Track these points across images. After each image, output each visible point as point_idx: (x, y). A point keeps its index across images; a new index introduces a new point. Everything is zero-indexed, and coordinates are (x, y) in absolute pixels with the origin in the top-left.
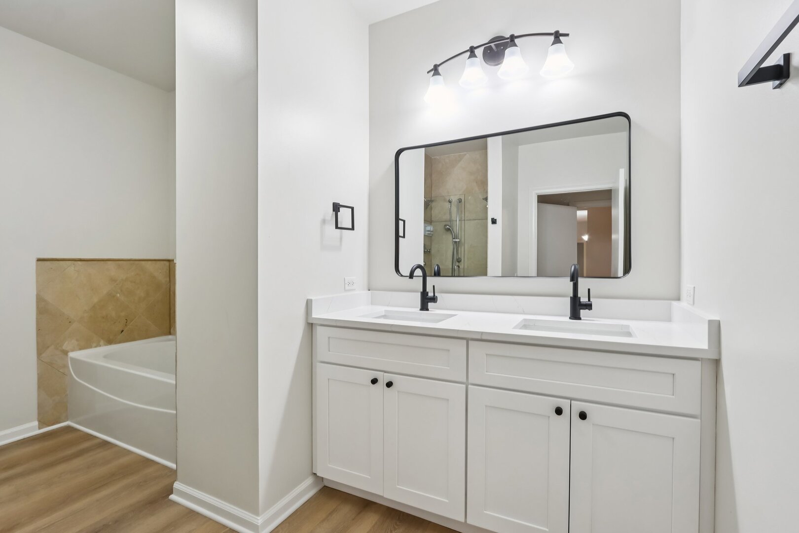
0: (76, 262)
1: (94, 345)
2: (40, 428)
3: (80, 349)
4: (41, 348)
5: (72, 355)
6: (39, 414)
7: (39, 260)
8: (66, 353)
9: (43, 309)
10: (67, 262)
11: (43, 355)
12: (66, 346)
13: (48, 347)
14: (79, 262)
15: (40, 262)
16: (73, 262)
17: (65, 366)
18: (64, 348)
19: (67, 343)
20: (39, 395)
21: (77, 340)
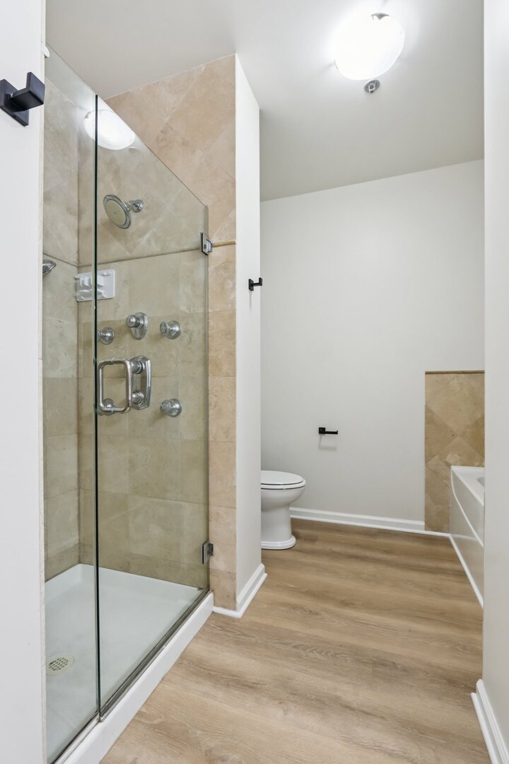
0: (459, 375)
1: (477, 463)
2: (426, 530)
3: (463, 465)
4: (429, 457)
5: (454, 468)
6: (426, 516)
7: (427, 373)
8: (449, 465)
9: (430, 419)
10: (451, 375)
11: (429, 462)
12: (449, 458)
13: (434, 456)
14: (462, 375)
15: (427, 375)
16: (456, 375)
17: (448, 479)
18: (447, 460)
19: (450, 455)
20: (426, 498)
21: (460, 455)
